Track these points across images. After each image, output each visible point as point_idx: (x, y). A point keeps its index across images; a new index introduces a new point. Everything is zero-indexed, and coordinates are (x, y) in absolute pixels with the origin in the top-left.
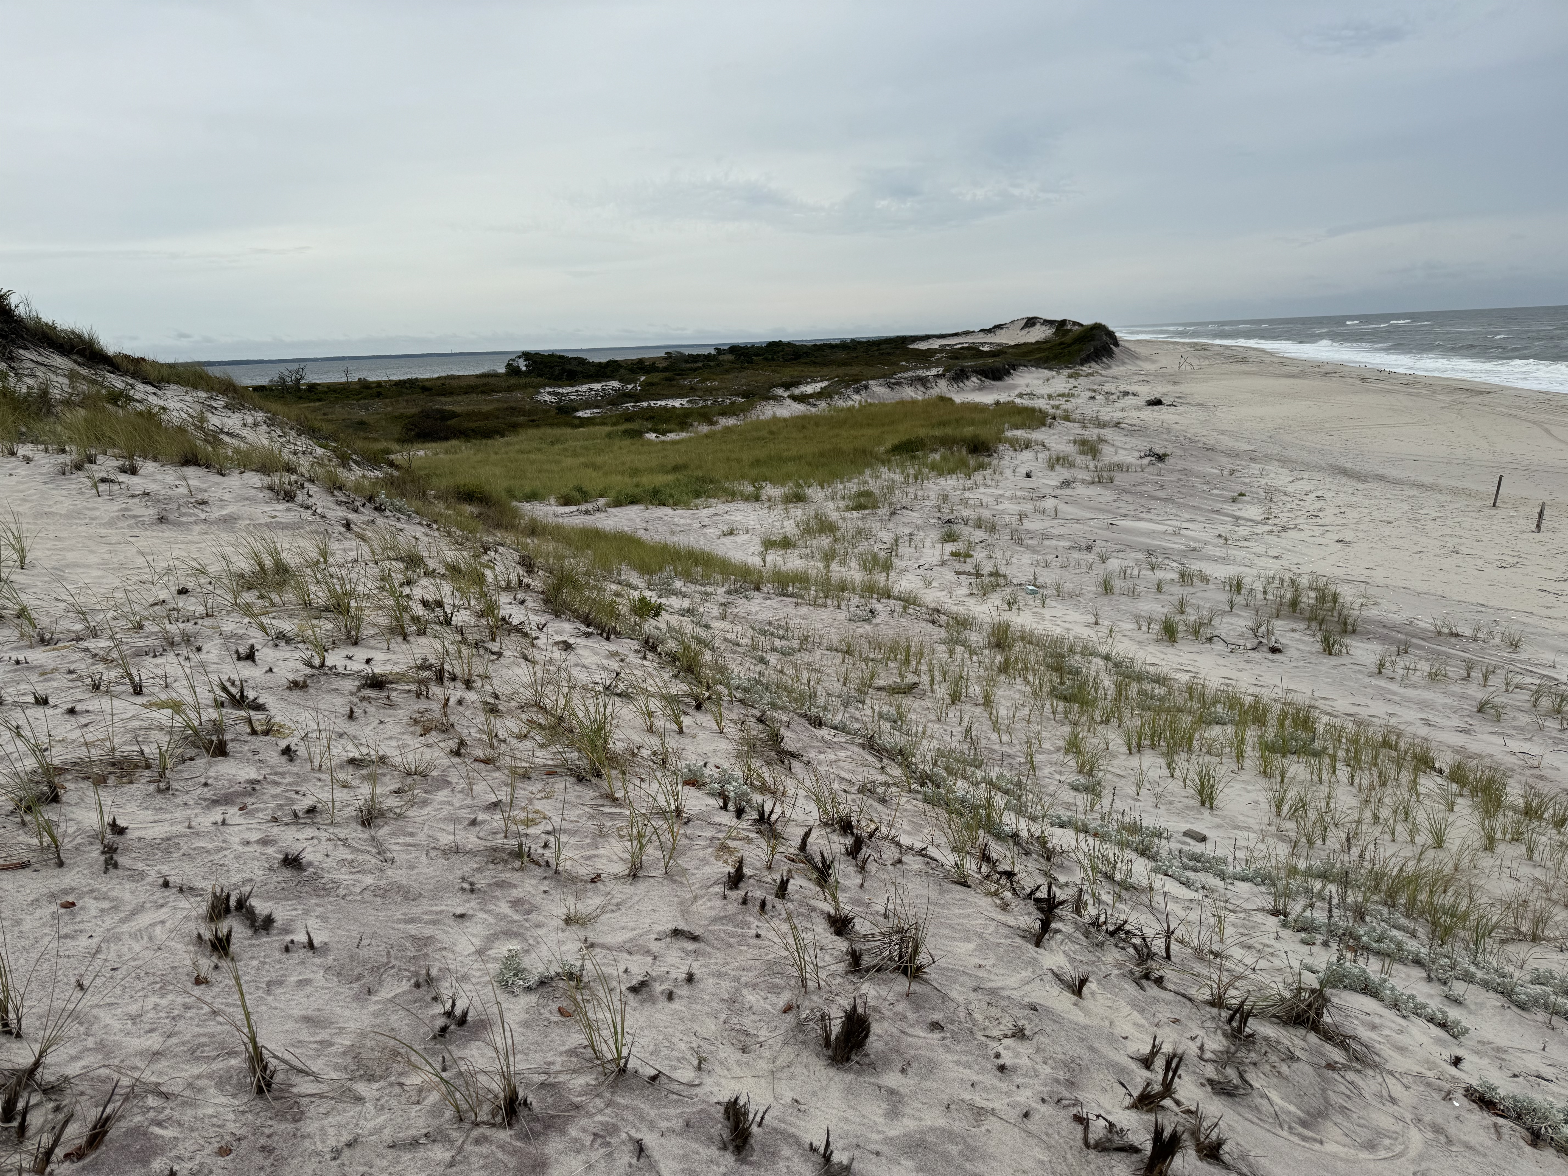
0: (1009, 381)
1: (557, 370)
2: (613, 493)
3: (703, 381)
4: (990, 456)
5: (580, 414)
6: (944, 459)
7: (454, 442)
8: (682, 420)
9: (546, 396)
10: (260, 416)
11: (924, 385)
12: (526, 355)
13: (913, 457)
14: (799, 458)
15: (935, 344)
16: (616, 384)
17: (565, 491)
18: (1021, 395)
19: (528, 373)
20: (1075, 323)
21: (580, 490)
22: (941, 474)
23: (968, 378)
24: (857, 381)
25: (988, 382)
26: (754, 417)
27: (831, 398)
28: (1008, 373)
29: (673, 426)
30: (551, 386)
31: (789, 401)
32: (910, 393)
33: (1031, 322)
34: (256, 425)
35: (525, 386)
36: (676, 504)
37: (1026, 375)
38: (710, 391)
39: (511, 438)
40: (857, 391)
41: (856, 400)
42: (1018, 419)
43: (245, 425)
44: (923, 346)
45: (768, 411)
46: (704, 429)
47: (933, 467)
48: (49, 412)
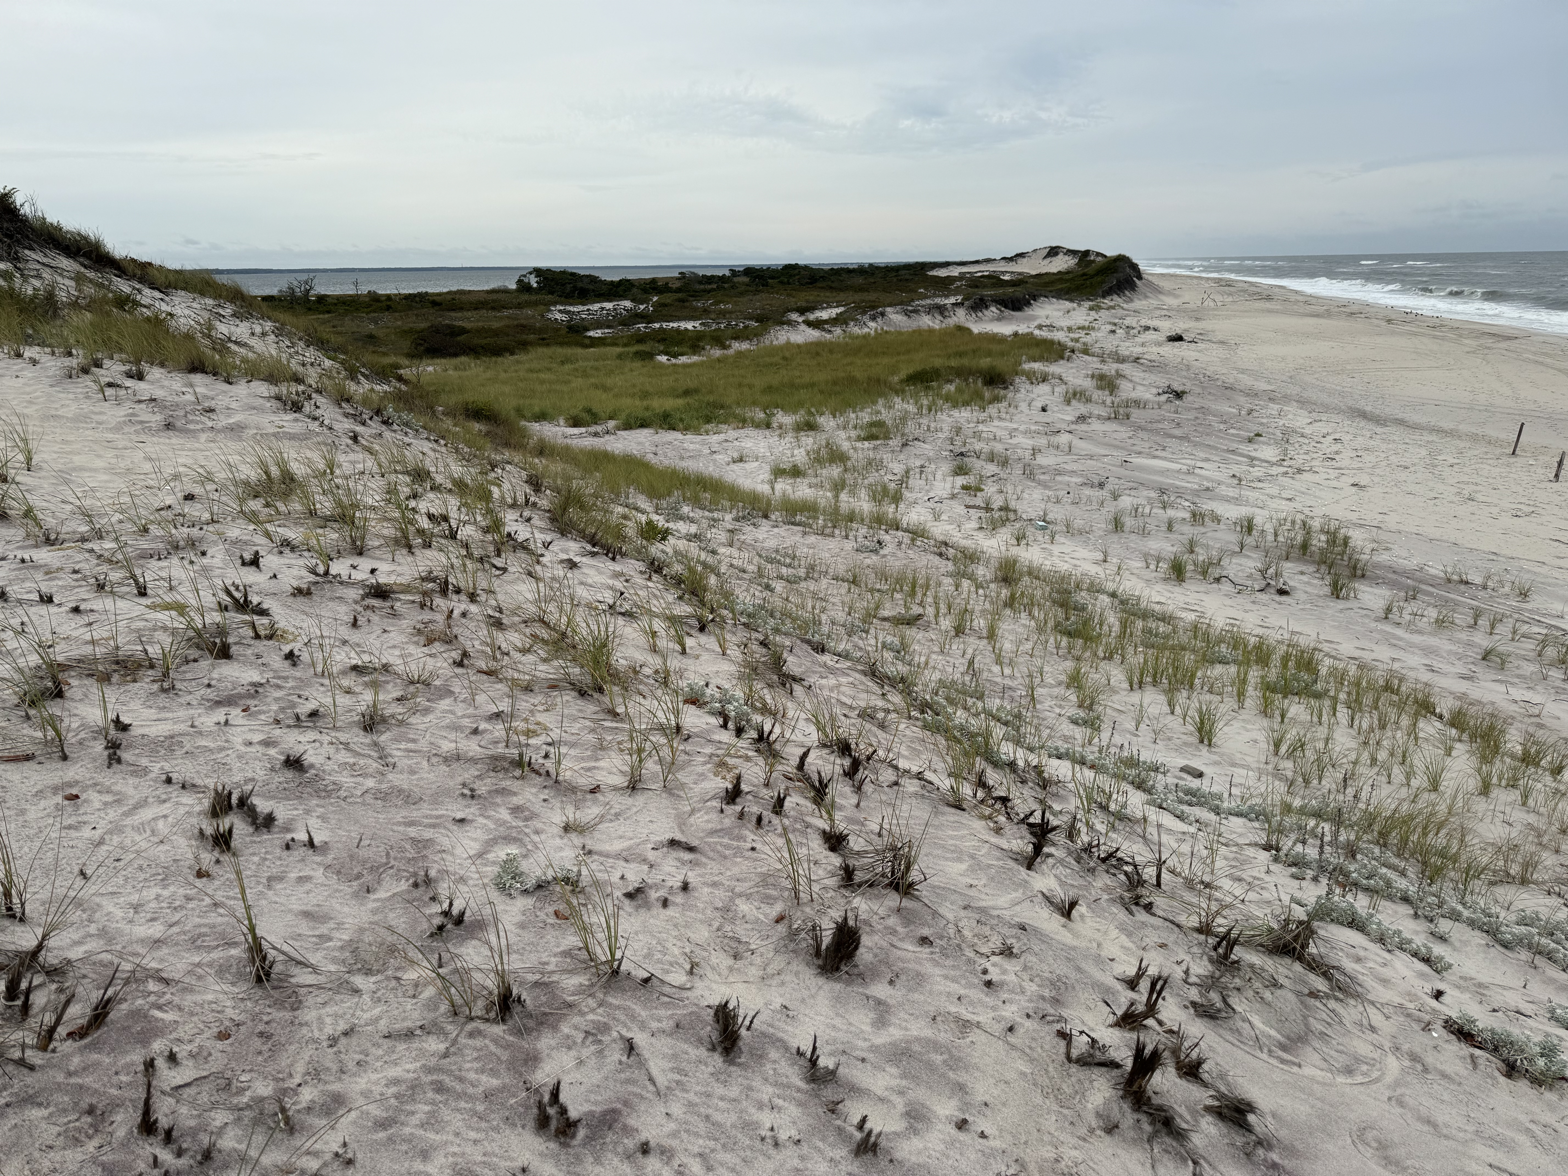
0: (1029, 312)
1: (569, 287)
2: (623, 416)
3: (717, 303)
4: (1006, 388)
5: (591, 333)
6: (959, 390)
7: (463, 359)
8: (694, 343)
9: (557, 314)
10: (268, 325)
11: (942, 314)
12: (538, 271)
13: (928, 388)
14: (812, 385)
15: (955, 272)
16: (628, 304)
17: (574, 412)
18: (1040, 327)
19: (539, 289)
20: (1098, 254)
21: (589, 411)
22: (955, 406)
23: (987, 307)
24: (873, 308)
25: (1007, 312)
26: (767, 342)
27: (847, 324)
28: (1028, 304)
29: (685, 349)
30: (562, 304)
31: (803, 327)
32: (927, 321)
33: (1053, 252)
34: (264, 334)
35: (536, 304)
36: (686, 429)
37: (1047, 306)
38: (723, 314)
39: (521, 357)
40: (873, 318)
41: (872, 327)
42: (1036, 351)
43: (253, 334)
44: (942, 273)
45: (782, 336)
46: (717, 353)
47: (947, 398)
48: (55, 315)
